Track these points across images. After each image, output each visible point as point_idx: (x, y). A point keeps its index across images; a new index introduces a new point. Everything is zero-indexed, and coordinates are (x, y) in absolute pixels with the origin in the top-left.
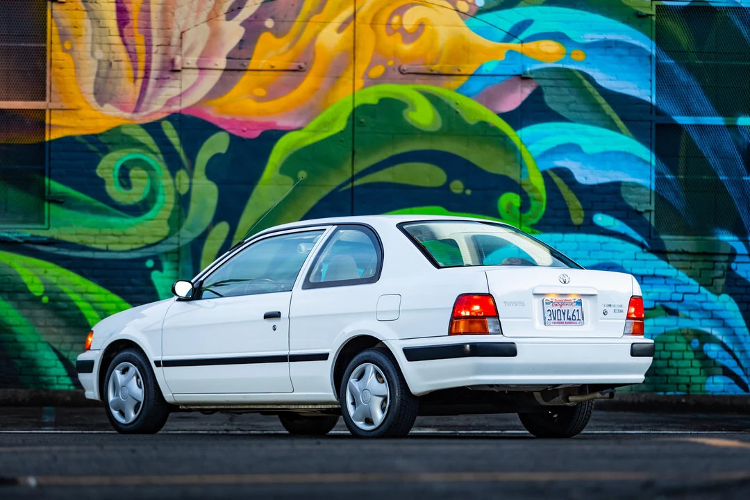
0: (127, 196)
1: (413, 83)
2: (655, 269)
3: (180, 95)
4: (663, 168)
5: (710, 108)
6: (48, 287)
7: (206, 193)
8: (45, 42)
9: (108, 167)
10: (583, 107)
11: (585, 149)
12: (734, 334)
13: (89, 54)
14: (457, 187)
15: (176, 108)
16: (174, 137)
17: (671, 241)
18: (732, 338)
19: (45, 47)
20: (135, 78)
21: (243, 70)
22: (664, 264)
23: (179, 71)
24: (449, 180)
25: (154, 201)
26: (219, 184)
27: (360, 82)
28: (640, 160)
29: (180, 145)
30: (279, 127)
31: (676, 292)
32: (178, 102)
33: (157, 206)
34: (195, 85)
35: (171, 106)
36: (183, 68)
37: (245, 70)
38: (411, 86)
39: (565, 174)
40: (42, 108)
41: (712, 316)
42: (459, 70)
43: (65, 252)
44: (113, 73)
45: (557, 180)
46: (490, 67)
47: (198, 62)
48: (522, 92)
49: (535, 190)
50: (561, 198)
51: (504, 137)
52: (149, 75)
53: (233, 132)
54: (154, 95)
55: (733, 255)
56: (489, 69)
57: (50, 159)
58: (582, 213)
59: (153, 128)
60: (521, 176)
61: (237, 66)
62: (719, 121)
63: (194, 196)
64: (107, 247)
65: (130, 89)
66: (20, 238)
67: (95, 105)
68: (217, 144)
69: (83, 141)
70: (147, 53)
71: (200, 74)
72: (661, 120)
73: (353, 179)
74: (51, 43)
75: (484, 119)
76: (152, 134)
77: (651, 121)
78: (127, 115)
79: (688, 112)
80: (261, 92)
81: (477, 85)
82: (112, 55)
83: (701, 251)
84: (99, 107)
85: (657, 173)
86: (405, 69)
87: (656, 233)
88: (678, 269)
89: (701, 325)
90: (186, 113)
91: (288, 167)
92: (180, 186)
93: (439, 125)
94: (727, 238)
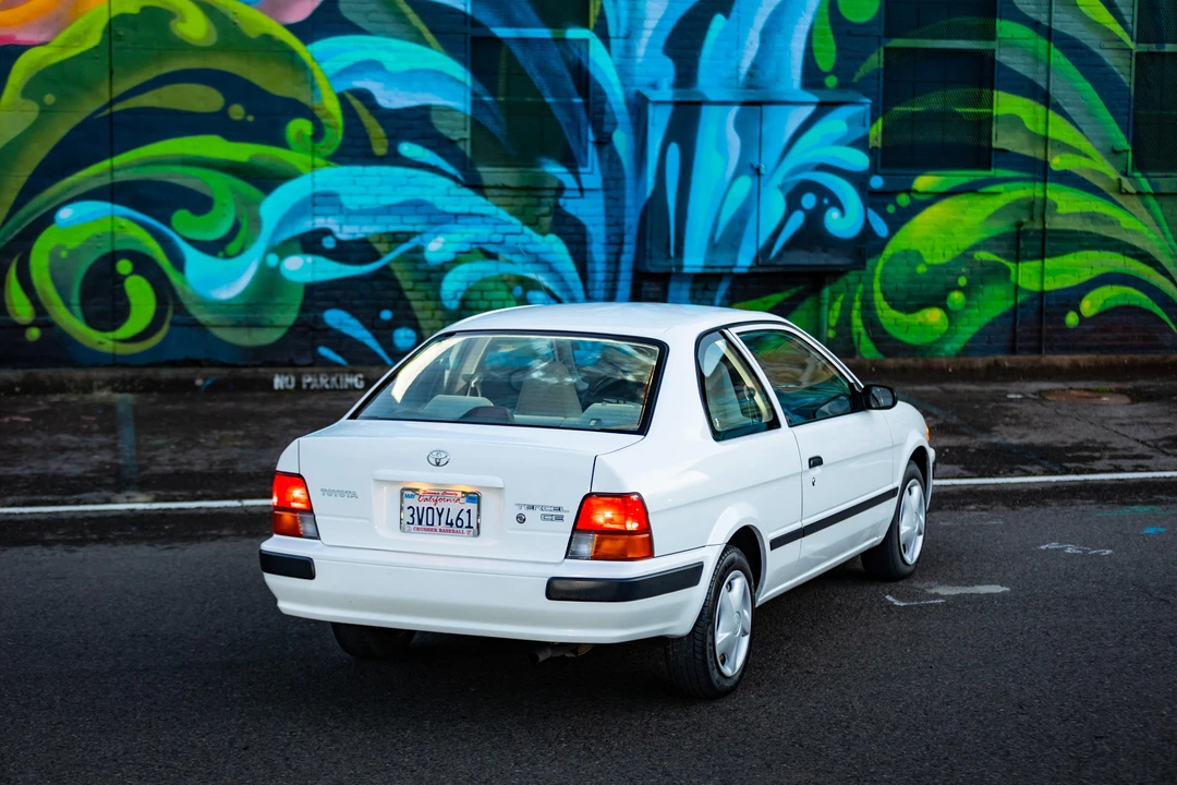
2: (471, 206)
4: (479, 88)
5: (534, 18)
10: (385, 17)
11: (390, 67)
12: (562, 280)
14: (237, 112)
17: (489, 174)
18: (560, 284)
22: (481, 200)
24: (227, 104)
28: (453, 79)
30: (19, 41)
31: (495, 233)
39: (365, 96)
41: (538, 259)
45: (356, 103)
49: (329, 115)
50: (360, 124)
51: (292, 53)
55: (560, 189)
58: (386, 142)
60: (312, 98)
62: (544, 33)
72: (477, 32)
73: (111, 103)
75: (268, 31)
77: (465, 34)
79: (510, 22)
83: (525, 184)
85: (474, 94)
87: (472, 164)
88: (498, 205)
89: (524, 271)
91: (31, 90)
93: (213, 39)
94: (555, 170)
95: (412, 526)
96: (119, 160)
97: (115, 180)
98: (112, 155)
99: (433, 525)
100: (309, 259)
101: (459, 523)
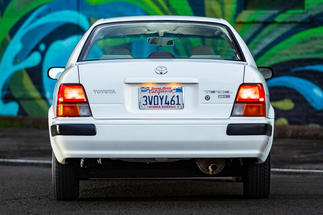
95: (146, 106)
99: (158, 104)
101: (173, 103)
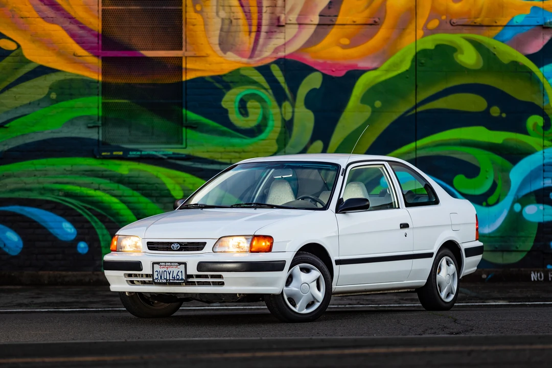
0: (245, 122)
1: (461, 33)
3: (285, 45)
6: (186, 192)
7: (305, 119)
8: (181, 5)
9: (230, 100)
13: (215, 14)
14: (495, 111)
15: (281, 54)
16: (281, 76)
19: (181, 9)
20: (250, 32)
21: (332, 25)
23: (283, 26)
24: (490, 106)
25: (266, 126)
26: (314, 112)
27: (420, 33)
29: (284, 83)
30: (360, 67)
32: (283, 49)
33: (268, 129)
34: (295, 36)
35: (277, 53)
36: (286, 24)
37: (334, 25)
38: (460, 35)
40: (180, 56)
42: (496, 22)
43: (199, 166)
44: (233, 29)
46: (519, 19)
47: (298, 19)
48: (543, 38)
51: (531, 72)
52: (261, 29)
53: (323, 72)
54: (265, 45)
56: (518, 21)
57: (186, 94)
59: (264, 70)
60: (543, 103)
61: (327, 21)
63: (296, 121)
64: (231, 161)
65: (247, 41)
66: (165, 155)
67: (220, 53)
68: (313, 81)
69: (211, 80)
70: (259, 13)
71: (299, 28)
73: (416, 107)
74: (186, 6)
75: (515, 59)
76: (264, 75)
78: (245, 60)
80: (346, 41)
81: (509, 34)
82: (232, 14)
84: (223, 54)
86: (455, 22)
90: (288, 58)
91: (367, 98)
92: (285, 114)
93: (481, 64)
96: (420, 143)
97: (418, 156)
98: (416, 140)
100: (541, 207)
